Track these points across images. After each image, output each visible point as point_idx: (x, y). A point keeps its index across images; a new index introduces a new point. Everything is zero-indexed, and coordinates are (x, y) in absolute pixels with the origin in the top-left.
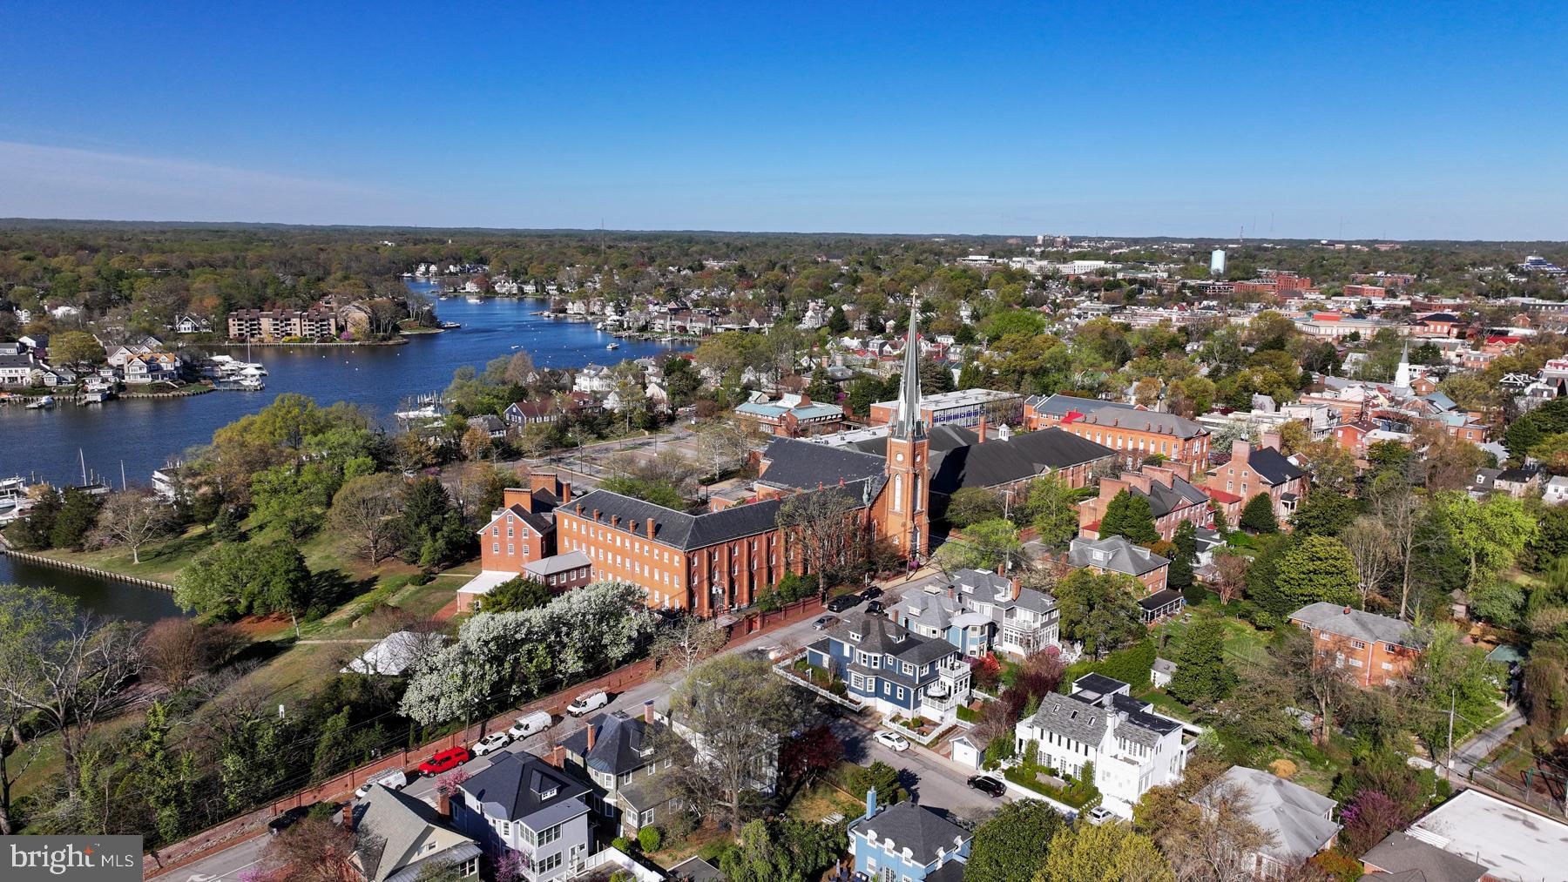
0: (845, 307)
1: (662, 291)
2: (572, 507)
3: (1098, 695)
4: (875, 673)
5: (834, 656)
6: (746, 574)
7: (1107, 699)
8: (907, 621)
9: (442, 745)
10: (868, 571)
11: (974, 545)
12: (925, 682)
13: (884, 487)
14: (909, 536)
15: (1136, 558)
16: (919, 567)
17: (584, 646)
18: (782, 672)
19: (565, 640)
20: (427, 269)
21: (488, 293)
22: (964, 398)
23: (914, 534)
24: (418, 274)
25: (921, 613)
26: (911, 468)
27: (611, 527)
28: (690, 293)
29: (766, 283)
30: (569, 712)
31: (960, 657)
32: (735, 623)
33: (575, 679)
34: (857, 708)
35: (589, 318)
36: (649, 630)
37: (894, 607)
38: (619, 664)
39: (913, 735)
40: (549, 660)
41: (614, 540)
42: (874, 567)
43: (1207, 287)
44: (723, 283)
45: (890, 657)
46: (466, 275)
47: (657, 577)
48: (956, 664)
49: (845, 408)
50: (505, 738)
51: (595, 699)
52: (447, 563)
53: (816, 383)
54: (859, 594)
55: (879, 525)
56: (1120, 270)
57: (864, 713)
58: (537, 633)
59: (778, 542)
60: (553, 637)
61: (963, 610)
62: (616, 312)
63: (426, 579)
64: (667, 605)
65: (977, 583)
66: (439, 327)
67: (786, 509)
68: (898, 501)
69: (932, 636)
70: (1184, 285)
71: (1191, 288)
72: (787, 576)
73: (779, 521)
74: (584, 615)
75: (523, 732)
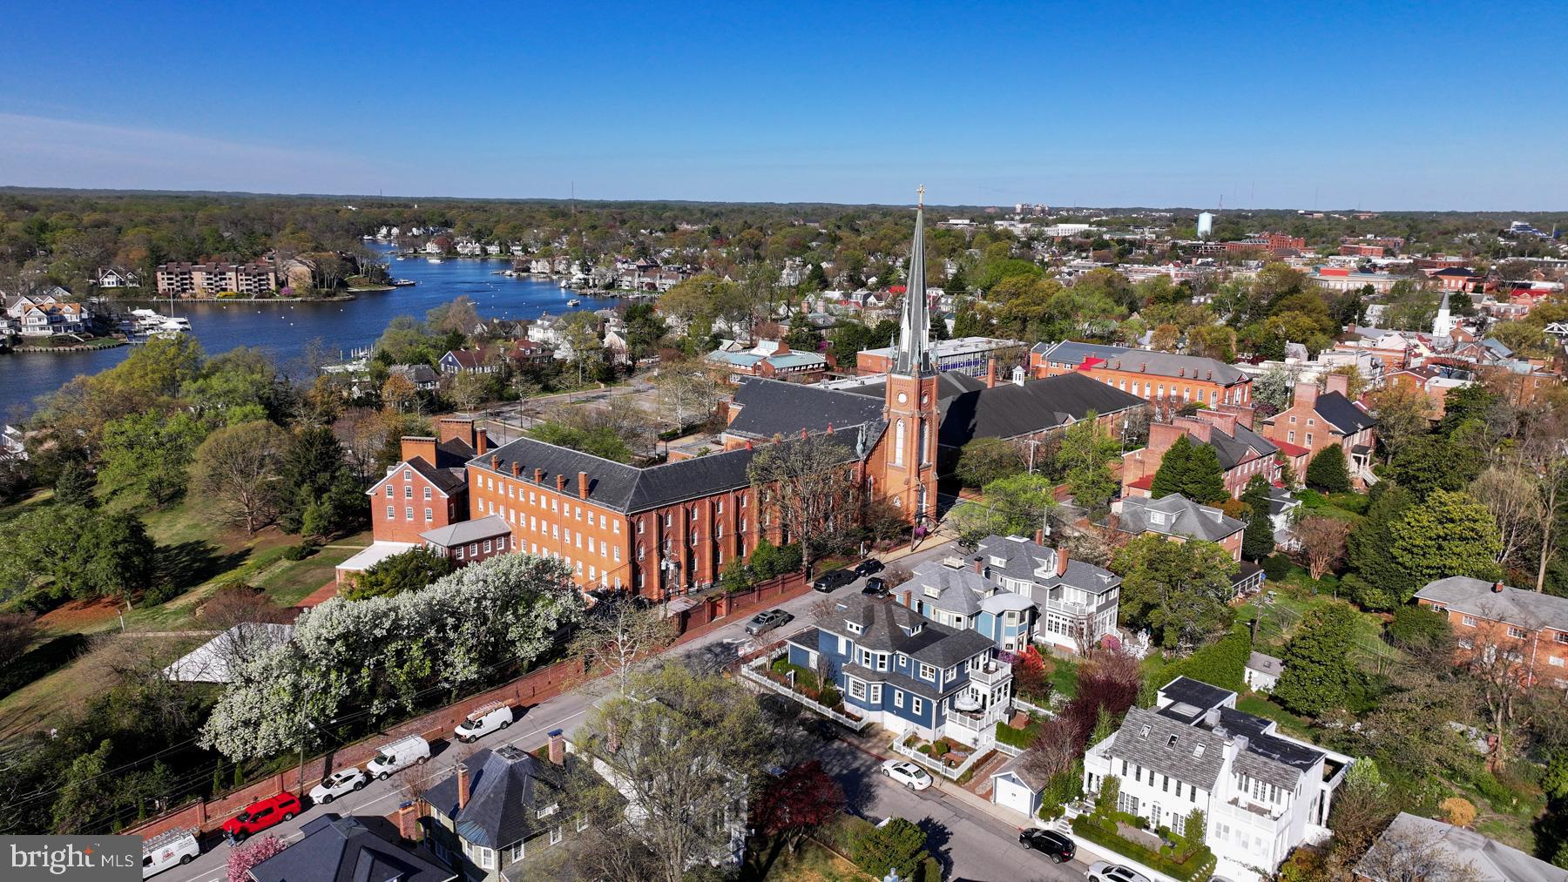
0: (824, 265)
1: (632, 250)
2: (486, 460)
3: (1198, 710)
4: (882, 677)
5: (825, 654)
6: (708, 543)
7: (1212, 716)
8: (920, 605)
9: (265, 790)
10: (864, 539)
11: (1000, 505)
12: (951, 690)
13: (883, 436)
14: (913, 494)
15: (1206, 522)
16: (926, 534)
17: (480, 643)
18: (754, 676)
19: (451, 635)
20: (389, 231)
21: (450, 253)
22: (962, 346)
23: (920, 492)
24: (379, 237)
25: (940, 595)
26: (916, 411)
27: (534, 484)
28: (659, 252)
29: (741, 241)
30: (457, 736)
31: (996, 653)
32: (694, 607)
33: (468, 689)
34: (858, 726)
35: (555, 277)
36: (574, 620)
37: (905, 586)
38: (533, 666)
39: (939, 766)
40: (428, 663)
41: (538, 501)
42: (871, 535)
43: (1198, 247)
44: (695, 243)
45: (903, 655)
46: (428, 237)
47: (592, 548)
48: (992, 666)
49: (828, 356)
50: (359, 778)
51: (495, 715)
52: (340, 533)
53: (795, 331)
54: (853, 569)
55: (876, 482)
56: (1105, 232)
57: (867, 732)
58: (408, 627)
59: (749, 502)
60: (432, 633)
61: (996, 589)
62: (582, 271)
63: (308, 551)
64: (605, 583)
65: (1010, 553)
66: (390, 284)
67: (760, 460)
68: (899, 453)
69: (955, 625)
70: (1174, 246)
71: (1182, 248)
72: (762, 547)
73: (751, 475)
74: (478, 601)
75: (386, 767)
